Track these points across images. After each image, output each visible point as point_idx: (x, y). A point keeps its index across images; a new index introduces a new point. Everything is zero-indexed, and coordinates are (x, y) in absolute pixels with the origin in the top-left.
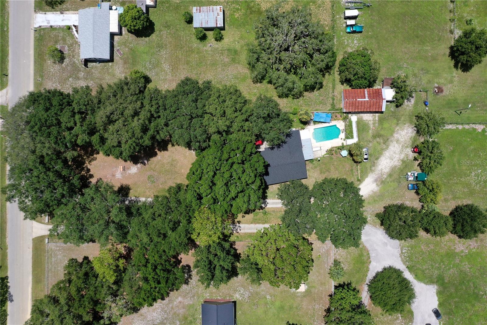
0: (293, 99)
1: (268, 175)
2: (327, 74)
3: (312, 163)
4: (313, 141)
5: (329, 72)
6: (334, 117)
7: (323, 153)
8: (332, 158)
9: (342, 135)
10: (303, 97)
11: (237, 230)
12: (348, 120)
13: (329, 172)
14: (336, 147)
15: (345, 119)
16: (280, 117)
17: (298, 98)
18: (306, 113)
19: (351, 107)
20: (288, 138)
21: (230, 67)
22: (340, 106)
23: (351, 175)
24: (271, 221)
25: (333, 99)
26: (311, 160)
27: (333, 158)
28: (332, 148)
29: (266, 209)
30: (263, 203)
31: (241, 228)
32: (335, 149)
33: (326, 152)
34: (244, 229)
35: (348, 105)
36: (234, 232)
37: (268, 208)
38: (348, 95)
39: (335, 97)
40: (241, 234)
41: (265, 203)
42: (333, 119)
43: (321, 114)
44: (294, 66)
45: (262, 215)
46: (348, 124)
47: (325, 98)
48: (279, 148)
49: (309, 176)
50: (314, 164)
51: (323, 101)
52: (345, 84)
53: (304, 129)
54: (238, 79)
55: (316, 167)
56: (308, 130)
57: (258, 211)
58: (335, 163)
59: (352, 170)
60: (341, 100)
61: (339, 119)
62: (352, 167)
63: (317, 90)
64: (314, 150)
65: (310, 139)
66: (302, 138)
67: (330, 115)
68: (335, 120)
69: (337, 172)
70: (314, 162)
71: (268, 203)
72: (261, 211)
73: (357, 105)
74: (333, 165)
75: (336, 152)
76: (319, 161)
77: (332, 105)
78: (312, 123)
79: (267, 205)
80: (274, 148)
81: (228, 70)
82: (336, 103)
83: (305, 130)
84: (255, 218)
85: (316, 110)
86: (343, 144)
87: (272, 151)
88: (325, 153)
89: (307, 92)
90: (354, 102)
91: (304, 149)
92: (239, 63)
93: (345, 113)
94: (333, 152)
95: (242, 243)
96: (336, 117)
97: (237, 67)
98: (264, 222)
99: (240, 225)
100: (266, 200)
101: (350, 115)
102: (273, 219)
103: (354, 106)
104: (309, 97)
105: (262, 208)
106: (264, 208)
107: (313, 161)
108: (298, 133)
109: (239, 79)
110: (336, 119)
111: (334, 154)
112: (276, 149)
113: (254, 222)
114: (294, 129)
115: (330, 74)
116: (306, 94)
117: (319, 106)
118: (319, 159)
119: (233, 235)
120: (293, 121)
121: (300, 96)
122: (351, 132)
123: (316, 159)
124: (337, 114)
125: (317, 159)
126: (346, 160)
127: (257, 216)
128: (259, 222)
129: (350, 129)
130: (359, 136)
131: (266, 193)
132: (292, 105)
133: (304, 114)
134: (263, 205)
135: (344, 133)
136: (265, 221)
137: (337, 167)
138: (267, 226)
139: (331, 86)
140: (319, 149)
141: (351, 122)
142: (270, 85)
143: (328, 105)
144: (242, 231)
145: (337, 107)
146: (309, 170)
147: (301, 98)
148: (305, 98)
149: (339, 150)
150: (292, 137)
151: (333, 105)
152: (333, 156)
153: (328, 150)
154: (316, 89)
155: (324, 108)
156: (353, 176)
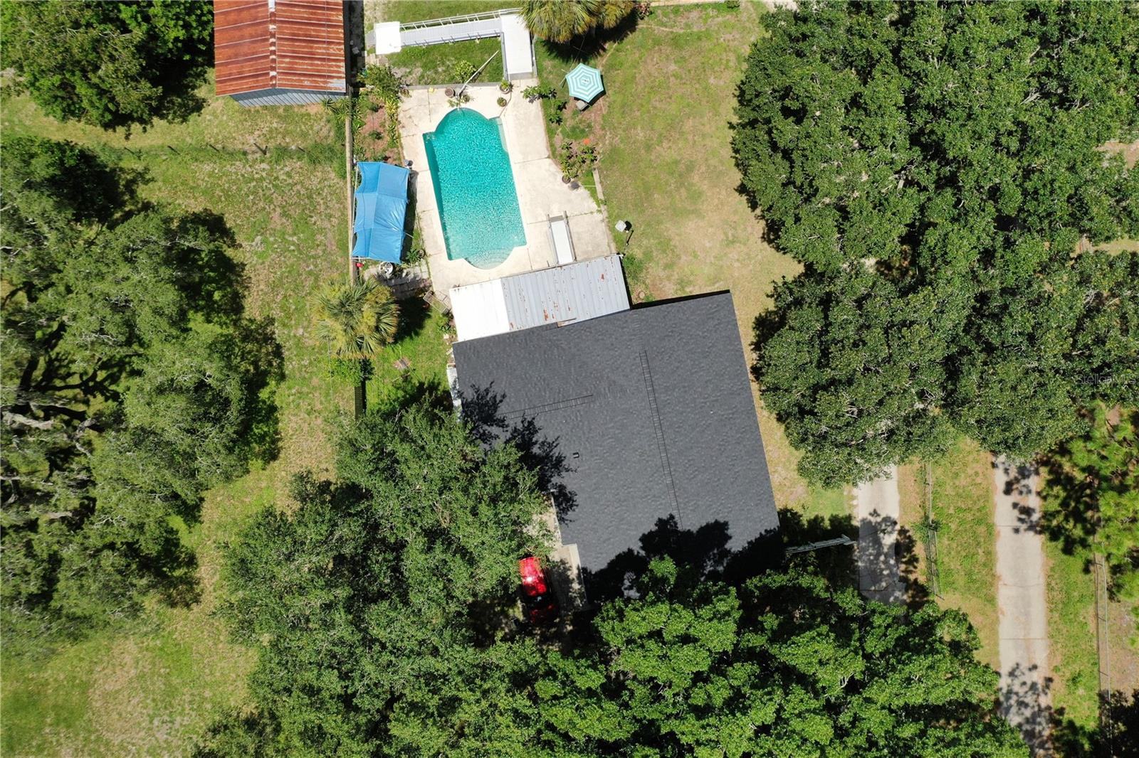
0: (282, 377)
1: (725, 525)
2: (143, 192)
3: (640, 267)
4: (517, 259)
5: (134, 181)
6: (381, 145)
7: (581, 202)
8: (614, 156)
9: (483, 98)
10: (271, 321)
11: (1033, 686)
12: (398, 72)
13: (690, 168)
14: (550, 133)
15: (392, 88)
16: (364, 482)
17: (278, 352)
18: (345, 308)
19: (320, 49)
20: (502, 411)
21: (107, 735)
22: (318, 118)
23: (706, 44)
24: (975, 492)
25: (283, 152)
26: (629, 269)
27: (614, 150)
28: (553, 154)
29: (910, 520)
30: (877, 543)
31: (1025, 665)
32: (559, 140)
33: (575, 186)
34: (1027, 644)
35: (303, 66)
36: (1044, 701)
37: (903, 506)
38: (248, 69)
39: (271, 145)
40: (1058, 661)
41: (872, 532)
42: (390, 154)
43: (359, 221)
44: (101, 375)
45: (942, 542)
46: (418, 71)
47: (277, 199)
48: (559, 460)
49: (715, 280)
50: (648, 255)
51: (295, 212)
52: (201, 93)
53: (449, 315)
54: (171, 691)
55: (665, 245)
56: (451, 293)
57: (922, 565)
58: (640, 134)
59: (676, 41)
60: (288, 108)
61: (393, 117)
62: (657, 42)
63: (234, 244)
64: (566, 258)
65: (506, 280)
66: (504, 328)
67: (367, 169)
68: (395, 141)
69: (688, 125)
70: (638, 253)
71: (875, 513)
72: (919, 550)
73: (304, 13)
74: (649, 148)
75: (577, 132)
76: (628, 226)
77: (314, 161)
78: (415, 271)
79: (886, 519)
80: (561, 488)
81: (122, 747)
82: (304, 135)
83: (455, 313)
84: (961, 580)
85: (344, 248)
86: (529, 95)
87: (579, 499)
88: (582, 191)
89: (247, 303)
90: (288, 30)
91: (561, 316)
92: (85, 687)
93: (354, 86)
94: (576, 148)
95: (1108, 658)
96: (378, 136)
97: (106, 696)
98: (982, 529)
99: (1005, 670)
100: (856, 523)
101: (370, 60)
102: (962, 481)
103: (312, 30)
104: (274, 287)
105: (903, 548)
106: (903, 532)
107: (631, 259)
108: (470, 352)
109: (175, 681)
110: (389, 139)
111: (588, 142)
112: (569, 481)
113: (983, 583)
114: (451, 375)
115: (141, 177)
116: (253, 309)
117: (322, 230)
118: (621, 226)
119: (1061, 711)
120: (406, 379)
121: (268, 339)
122: (464, 48)
123: (622, 243)
124: (366, 129)
125: (616, 237)
126: (619, 75)
127: (949, 572)
128: (981, 557)
129: (444, 56)
130: (486, 10)
131: (816, 522)
132: (315, 381)
133: (349, 327)
134: (889, 540)
135: (472, 90)
136: (979, 522)
137: (659, 126)
138: (1003, 512)
139: (207, 168)
140: (559, 227)
141: (410, 55)
142: (207, 511)
143: (314, 182)
144: (1041, 657)
145: (323, 130)
146: (682, 283)
147: (279, 333)
148: (276, 313)
149: (566, 113)
150: (497, 390)
151: (318, 155)
152: (599, 148)
153: (566, 180)
154: (229, 252)
155: (334, 204)
156: (708, 35)
